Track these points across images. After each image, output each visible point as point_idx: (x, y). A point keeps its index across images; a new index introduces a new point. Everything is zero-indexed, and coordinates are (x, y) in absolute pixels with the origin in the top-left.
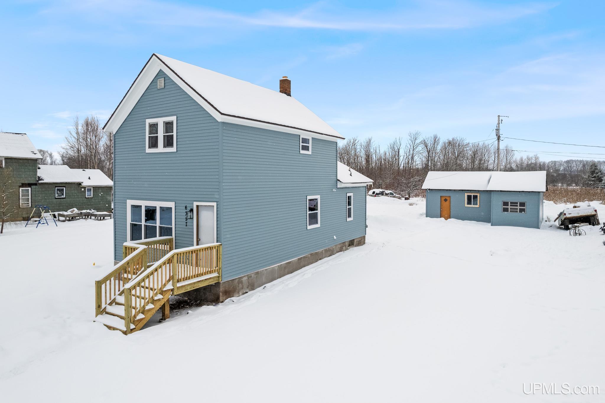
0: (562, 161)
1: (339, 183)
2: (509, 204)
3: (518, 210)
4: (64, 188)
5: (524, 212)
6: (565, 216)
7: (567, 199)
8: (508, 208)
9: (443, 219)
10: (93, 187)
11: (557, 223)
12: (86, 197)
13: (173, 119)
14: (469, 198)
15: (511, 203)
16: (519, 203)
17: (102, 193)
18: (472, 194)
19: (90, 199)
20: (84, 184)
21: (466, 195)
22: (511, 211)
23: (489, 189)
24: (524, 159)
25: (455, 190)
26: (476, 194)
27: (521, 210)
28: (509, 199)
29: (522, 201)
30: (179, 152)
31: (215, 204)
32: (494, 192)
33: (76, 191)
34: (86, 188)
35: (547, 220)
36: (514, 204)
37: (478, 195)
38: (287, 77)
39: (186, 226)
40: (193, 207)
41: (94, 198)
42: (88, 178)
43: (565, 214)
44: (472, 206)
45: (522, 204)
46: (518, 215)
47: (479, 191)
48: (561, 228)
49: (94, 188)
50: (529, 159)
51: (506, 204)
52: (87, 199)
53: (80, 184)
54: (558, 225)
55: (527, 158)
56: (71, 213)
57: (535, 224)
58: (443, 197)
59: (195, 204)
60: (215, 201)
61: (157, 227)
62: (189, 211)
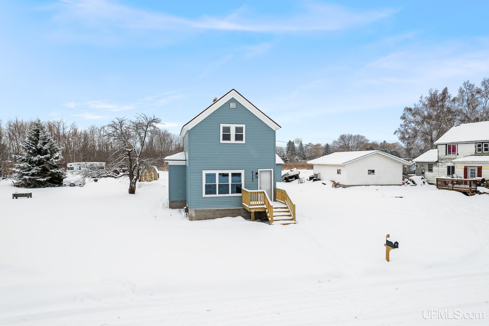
13: (244, 126)
30: (247, 144)
31: (272, 170)
39: (253, 182)
59: (259, 170)
60: (272, 168)
61: (230, 184)
62: (255, 174)
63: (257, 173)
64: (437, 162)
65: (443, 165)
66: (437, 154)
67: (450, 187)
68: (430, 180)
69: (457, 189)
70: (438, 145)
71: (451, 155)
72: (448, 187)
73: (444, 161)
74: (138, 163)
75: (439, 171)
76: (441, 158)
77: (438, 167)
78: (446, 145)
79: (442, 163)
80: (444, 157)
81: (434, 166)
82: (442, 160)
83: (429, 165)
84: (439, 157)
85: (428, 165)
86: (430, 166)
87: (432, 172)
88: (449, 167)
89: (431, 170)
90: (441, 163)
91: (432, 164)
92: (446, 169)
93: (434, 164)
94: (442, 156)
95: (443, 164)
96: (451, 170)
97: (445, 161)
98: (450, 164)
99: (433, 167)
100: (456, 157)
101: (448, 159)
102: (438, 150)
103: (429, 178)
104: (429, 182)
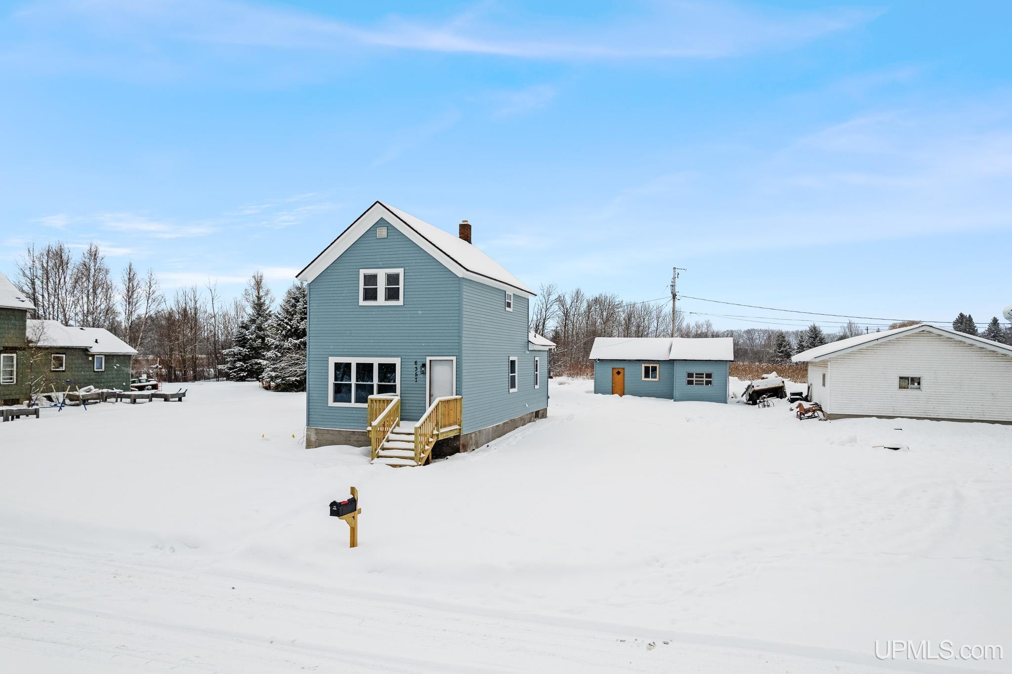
0: (741, 331)
1: (530, 344)
2: (694, 376)
3: (704, 383)
4: (64, 356)
5: (711, 384)
6: (753, 389)
7: (752, 377)
8: (693, 380)
9: (616, 395)
10: (105, 356)
11: (744, 399)
12: (95, 370)
13: (400, 271)
14: (647, 369)
15: (696, 374)
16: (705, 374)
17: (118, 365)
18: (650, 365)
19: (100, 373)
20: (93, 351)
21: (643, 366)
22: (696, 384)
23: (672, 357)
24: (691, 327)
25: (630, 360)
26: (655, 365)
27: (708, 383)
28: (695, 370)
29: (709, 372)
30: (405, 306)
31: (454, 358)
32: (678, 361)
33: (80, 361)
34: (95, 356)
35: (733, 396)
36: (699, 375)
37: (657, 366)
38: (467, 222)
39: (416, 381)
40: (426, 362)
41: (106, 372)
42: (95, 340)
43: (753, 387)
44: (650, 379)
45: (709, 376)
46: (704, 389)
47: (658, 361)
48: (749, 404)
49: (107, 358)
50: (698, 326)
51: (690, 375)
52: (96, 373)
53: (85, 350)
54: (746, 401)
55: (696, 325)
56: (85, 393)
57: (722, 398)
58: (615, 368)
59: (428, 359)
60: (454, 355)
61: (375, 385)
62: (421, 366)
63: (424, 365)
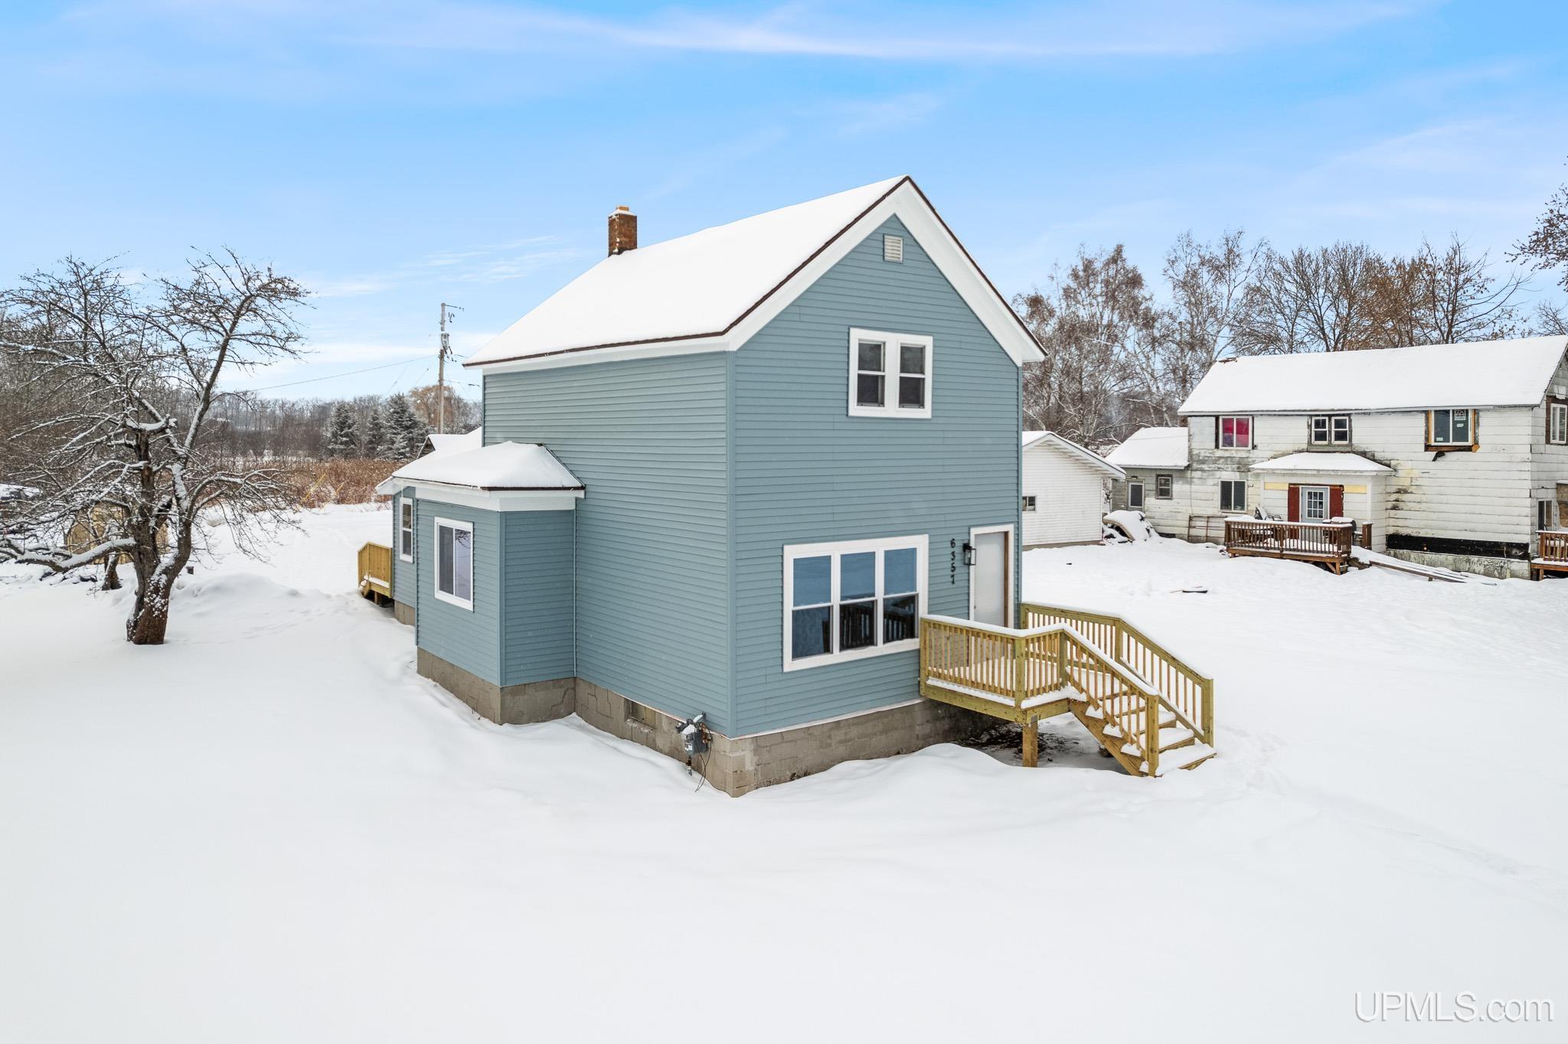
13: (927, 342)
30: (937, 421)
31: (1011, 528)
39: (953, 583)
40: (969, 540)
59: (974, 531)
60: (1012, 522)
61: (879, 602)
62: (961, 549)
63: (967, 547)
64: (1188, 467)
65: (1204, 479)
66: (1187, 444)
67: (1271, 548)
68: (1162, 522)
69: (1299, 555)
70: (1189, 418)
71: (1235, 448)
72: (1267, 548)
73: (1210, 466)
74: (182, 491)
75: (1194, 495)
76: (1201, 458)
77: (1191, 483)
78: (1217, 418)
79: (1202, 470)
80: (1209, 455)
81: (1177, 481)
82: (1203, 463)
83: (1158, 476)
84: (1194, 453)
85: (1154, 476)
86: (1164, 481)
87: (1171, 499)
88: (1226, 486)
89: (1164, 493)
90: (1199, 473)
91: (1171, 476)
92: (1218, 489)
93: (1177, 474)
94: (1202, 451)
95: (1205, 474)
96: (1232, 495)
97: (1213, 466)
98: (1232, 476)
99: (1172, 483)
100: (1248, 455)
101: (1222, 460)
102: (1189, 430)
103: (1157, 515)
104: (1159, 531)
